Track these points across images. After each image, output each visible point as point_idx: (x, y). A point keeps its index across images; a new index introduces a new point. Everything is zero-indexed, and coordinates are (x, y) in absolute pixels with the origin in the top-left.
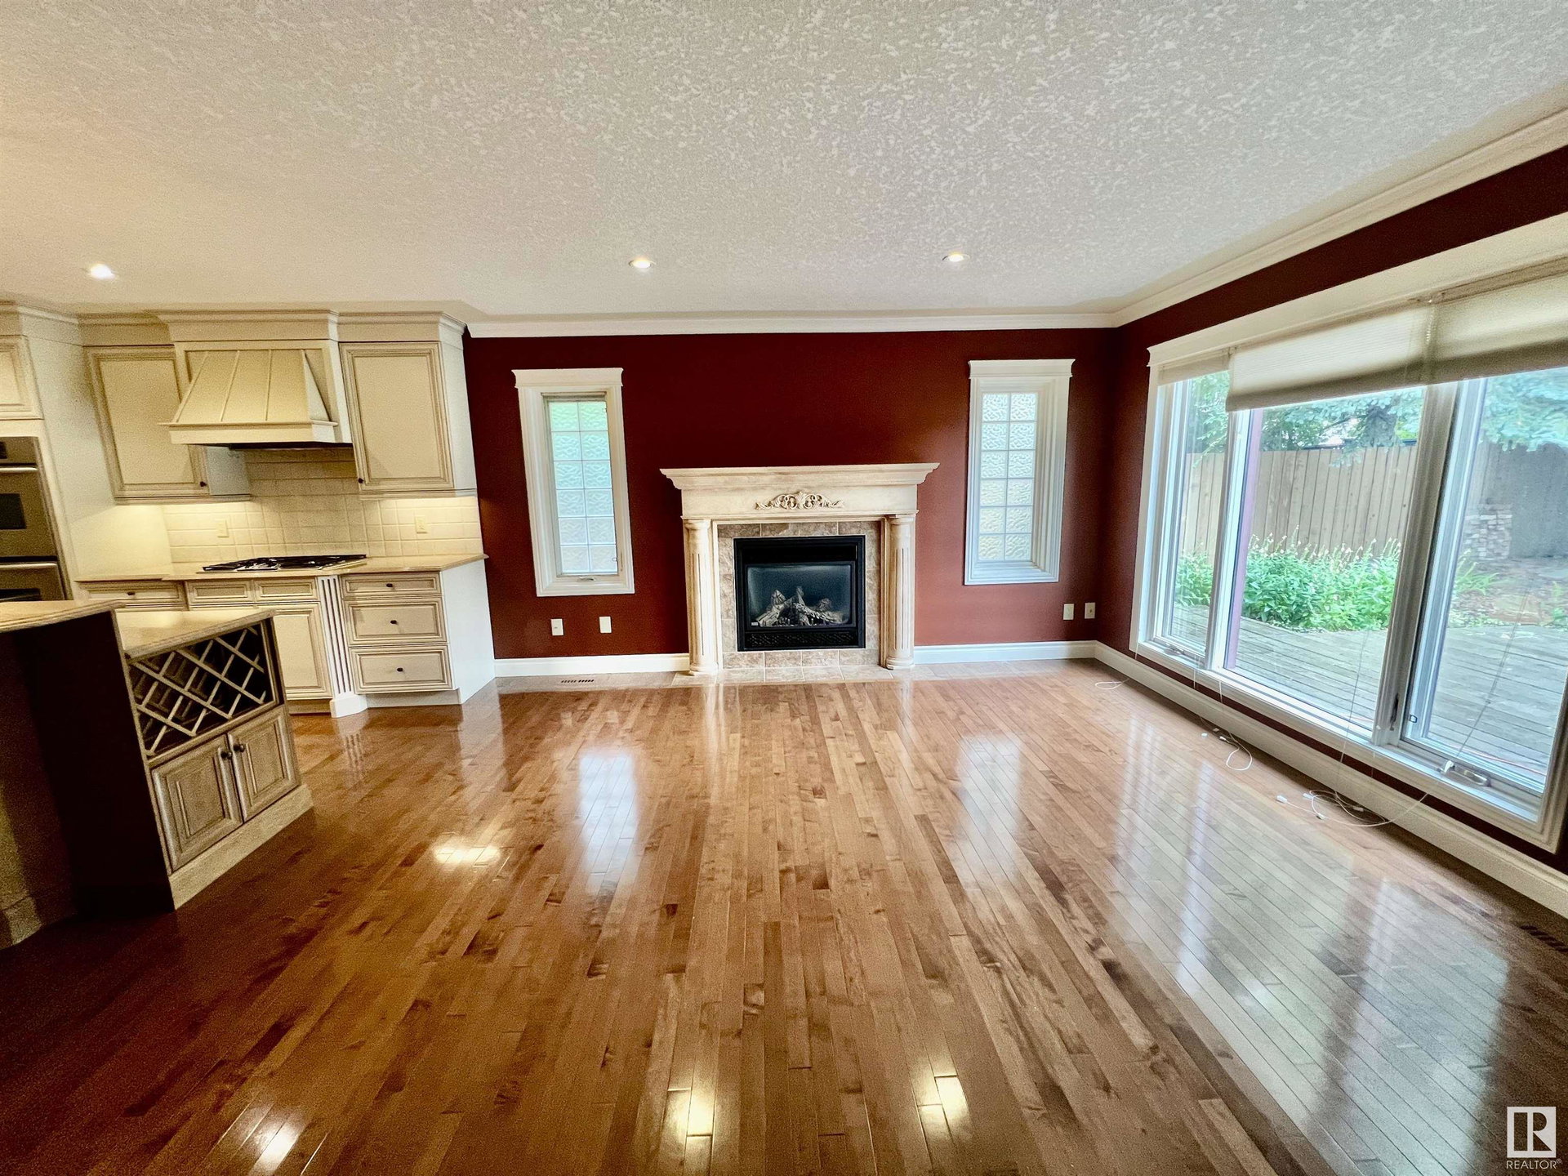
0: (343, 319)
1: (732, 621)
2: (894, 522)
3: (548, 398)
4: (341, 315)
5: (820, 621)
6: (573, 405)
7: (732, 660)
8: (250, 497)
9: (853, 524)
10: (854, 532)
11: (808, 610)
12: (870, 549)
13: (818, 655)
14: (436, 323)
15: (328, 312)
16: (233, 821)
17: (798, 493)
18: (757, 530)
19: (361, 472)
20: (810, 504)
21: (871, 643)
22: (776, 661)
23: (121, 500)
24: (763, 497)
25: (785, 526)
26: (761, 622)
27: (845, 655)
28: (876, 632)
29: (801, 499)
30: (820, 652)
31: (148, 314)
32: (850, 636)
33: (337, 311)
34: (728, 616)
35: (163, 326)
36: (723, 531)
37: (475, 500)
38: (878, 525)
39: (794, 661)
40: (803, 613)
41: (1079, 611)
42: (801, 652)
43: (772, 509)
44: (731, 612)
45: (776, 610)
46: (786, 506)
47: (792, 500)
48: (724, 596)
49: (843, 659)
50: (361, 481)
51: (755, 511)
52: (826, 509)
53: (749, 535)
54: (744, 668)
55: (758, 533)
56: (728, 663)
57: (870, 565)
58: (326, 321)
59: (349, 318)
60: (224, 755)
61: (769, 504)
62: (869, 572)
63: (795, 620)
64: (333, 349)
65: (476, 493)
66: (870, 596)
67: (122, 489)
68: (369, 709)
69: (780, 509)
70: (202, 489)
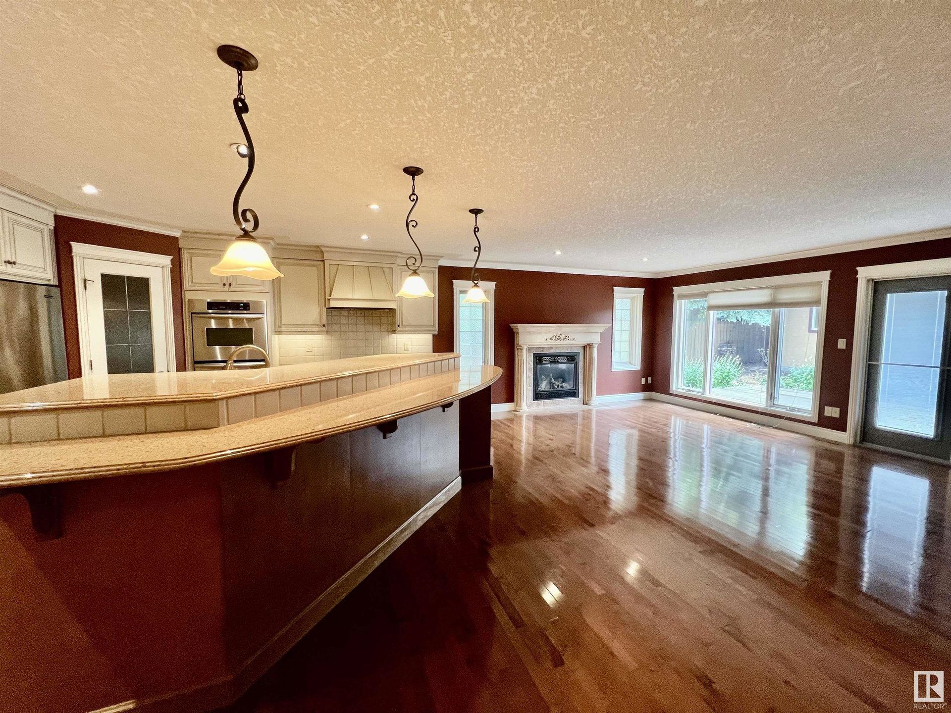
2: (591, 347)
3: (461, 292)
5: (562, 387)
7: (531, 405)
9: (577, 348)
10: (577, 351)
12: (581, 358)
13: (562, 401)
17: (561, 334)
21: (581, 395)
22: (546, 404)
23: (279, 332)
24: (549, 336)
26: (541, 388)
27: (572, 400)
28: (583, 391)
32: (573, 394)
34: (531, 387)
36: (529, 350)
38: (584, 348)
41: (646, 381)
42: (556, 400)
43: (552, 341)
44: (531, 385)
48: (530, 377)
49: (571, 402)
51: (545, 342)
53: (540, 352)
54: (535, 408)
55: (543, 351)
57: (581, 364)
61: (551, 339)
62: (581, 367)
66: (581, 376)
70: (323, 328)
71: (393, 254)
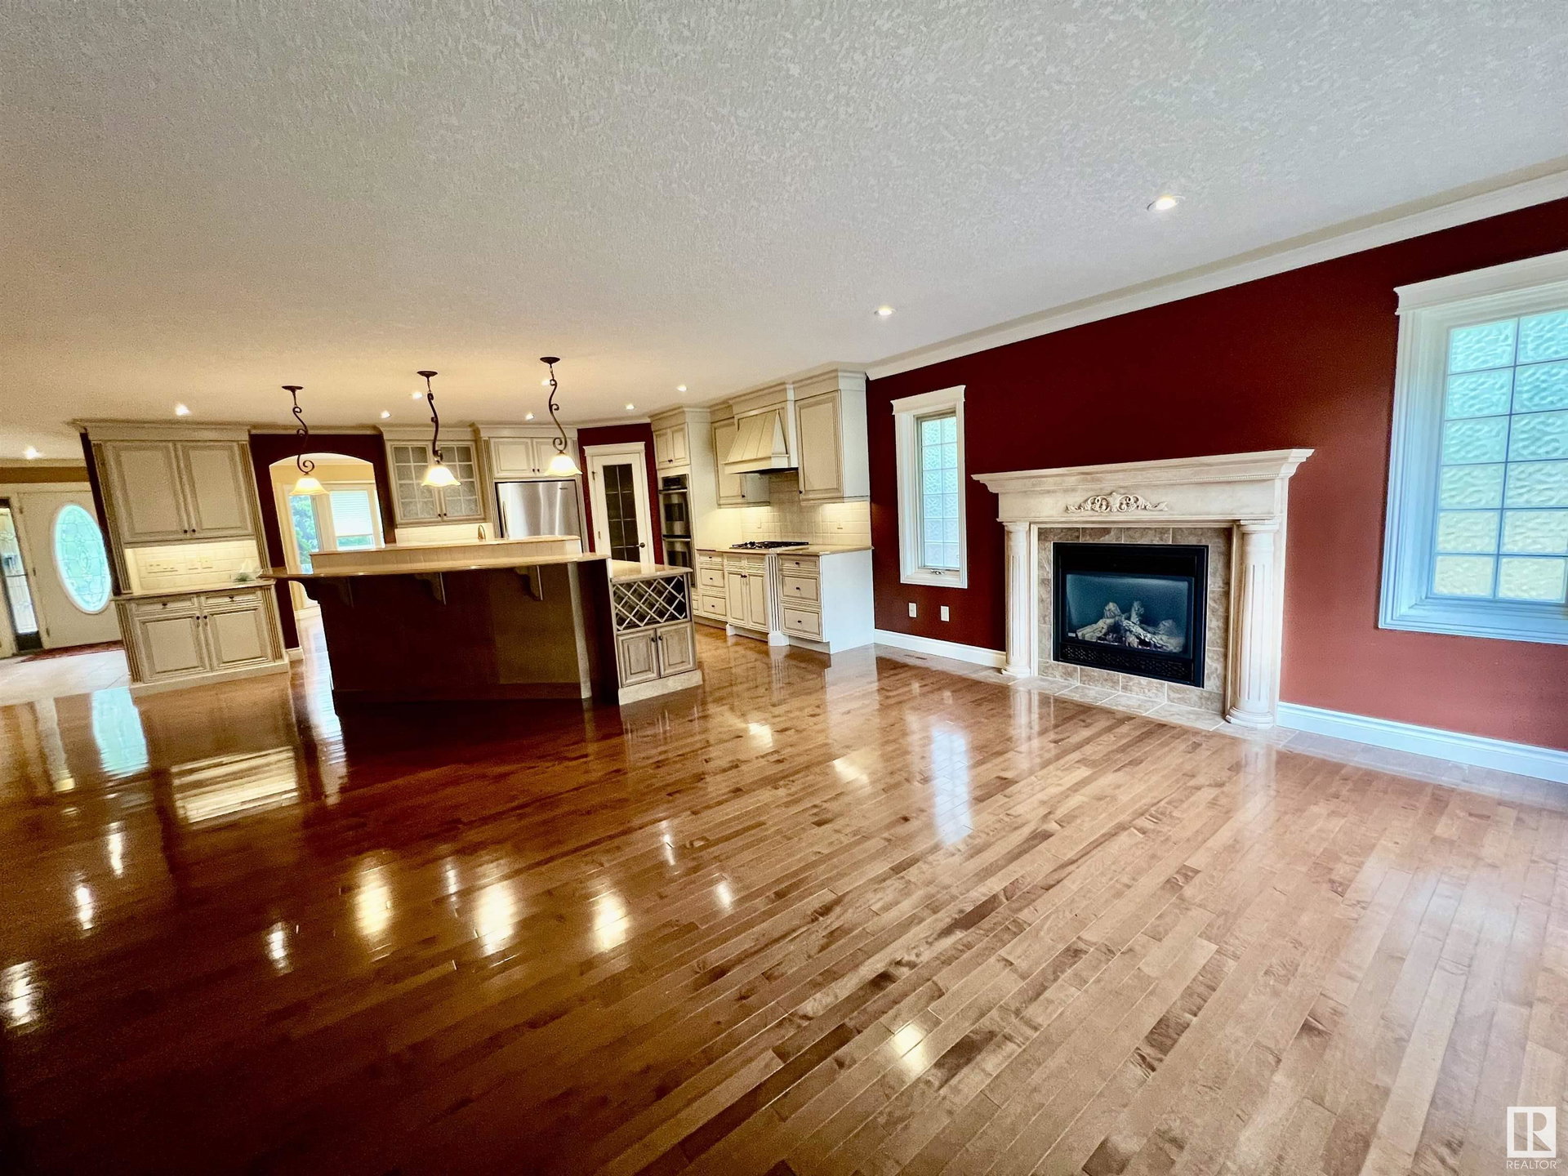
0: (796, 385)
1: (1049, 627)
2: (1245, 530)
3: (920, 419)
4: (793, 383)
5: (1148, 644)
6: (937, 422)
7: (1047, 668)
8: (767, 503)
9: (1193, 531)
10: (1192, 541)
11: (1138, 630)
12: (1214, 564)
13: (1140, 683)
14: (837, 377)
15: (783, 383)
16: (654, 675)
17: (1111, 493)
18: (1077, 534)
19: (802, 488)
20: (1124, 506)
21: (1211, 683)
22: (1091, 679)
23: (719, 505)
24: (1072, 500)
25: (1107, 531)
26: (1080, 634)
27: (1177, 691)
28: (1220, 670)
29: (1115, 501)
30: (1144, 680)
31: (724, 402)
32: (1185, 669)
33: (791, 381)
34: (1045, 623)
35: (730, 406)
36: (1043, 534)
37: (868, 503)
38: (1224, 533)
39: (1111, 684)
40: (1131, 632)
42: (1121, 676)
43: (1084, 512)
44: (1047, 618)
45: (1103, 624)
46: (1097, 508)
47: (1104, 503)
48: (1041, 600)
49: (1173, 695)
50: (801, 492)
51: (1066, 515)
52: (1145, 512)
53: (1069, 540)
54: (1059, 679)
55: (1078, 537)
56: (1044, 670)
57: (1213, 585)
58: (785, 390)
59: (800, 383)
60: (653, 640)
61: (1080, 507)
62: (1213, 592)
63: (1120, 639)
64: (790, 407)
65: (869, 499)
66: (1213, 624)
67: (720, 499)
68: (789, 645)
69: (1091, 513)
70: (745, 500)
71: (779, 387)
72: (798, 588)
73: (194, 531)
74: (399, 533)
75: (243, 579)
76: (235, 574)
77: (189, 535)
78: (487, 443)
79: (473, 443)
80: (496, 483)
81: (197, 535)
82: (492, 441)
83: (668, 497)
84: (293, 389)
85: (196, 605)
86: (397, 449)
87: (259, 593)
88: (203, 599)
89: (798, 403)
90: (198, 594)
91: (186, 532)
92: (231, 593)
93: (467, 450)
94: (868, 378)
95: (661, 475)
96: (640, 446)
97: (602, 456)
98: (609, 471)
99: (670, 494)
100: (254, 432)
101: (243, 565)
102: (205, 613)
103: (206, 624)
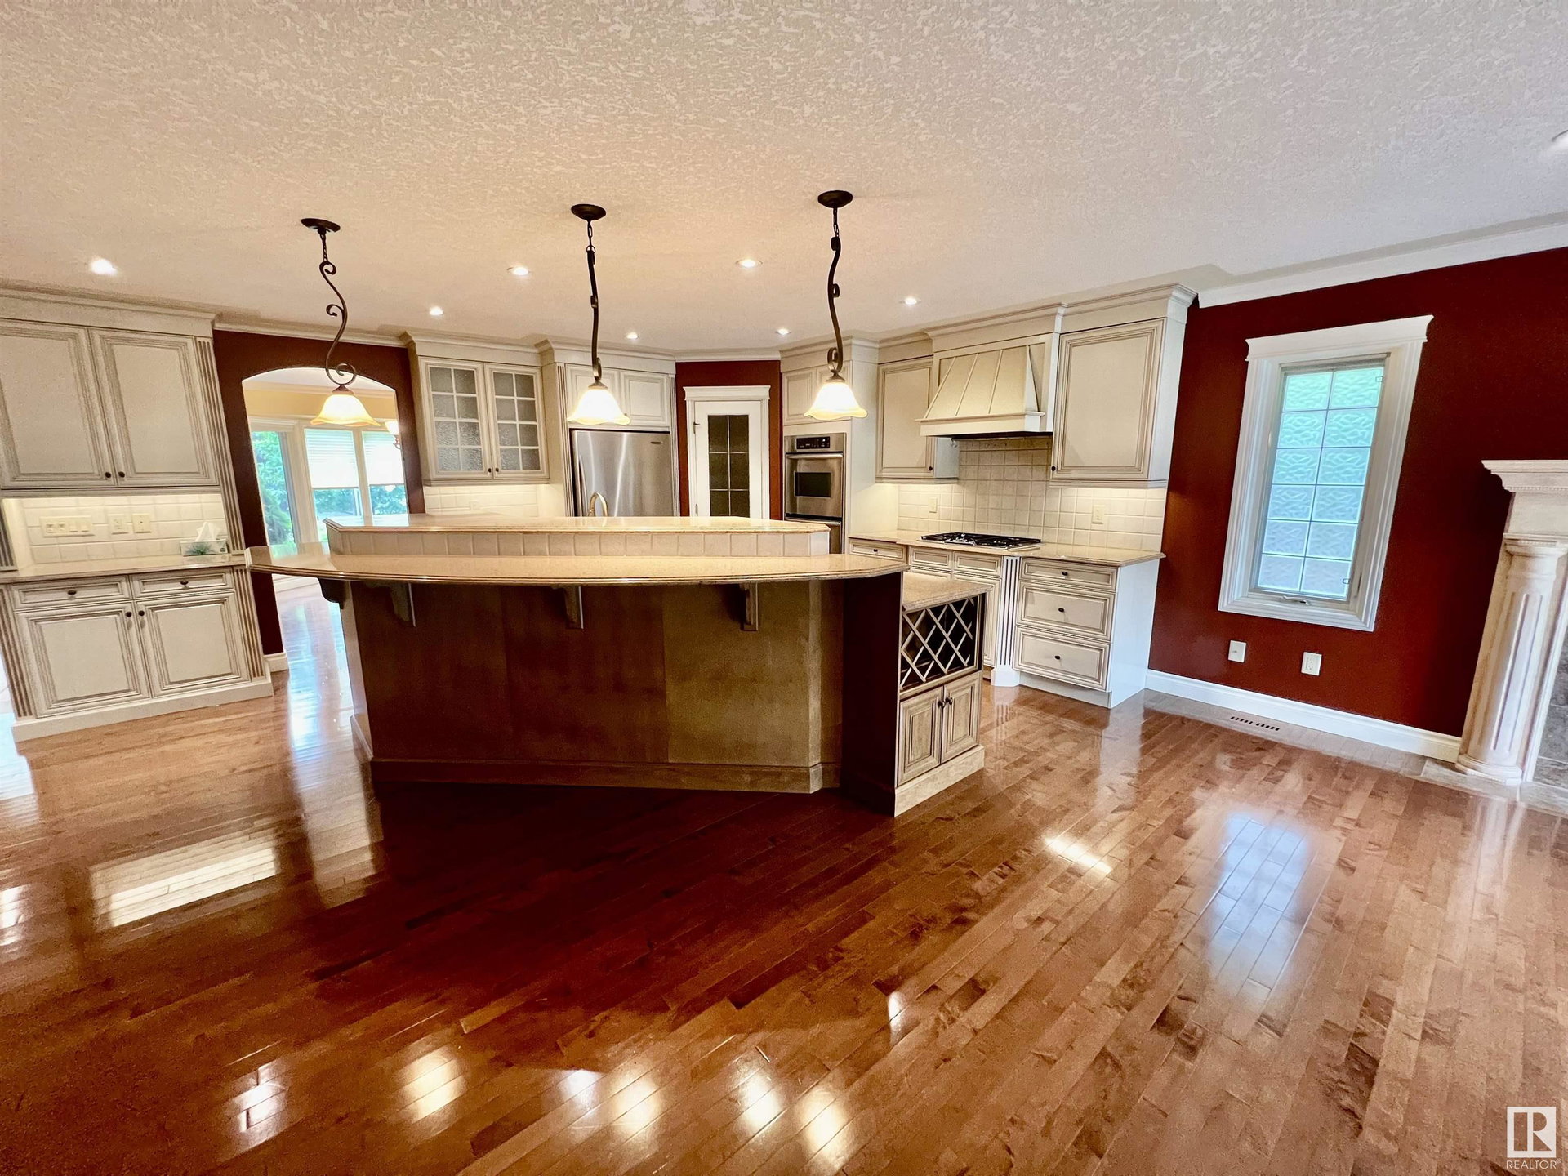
0: (1072, 310)
3: (1288, 370)
4: (1070, 306)
6: (1325, 376)
8: (956, 480)
15: (1059, 304)
16: (934, 761)
19: (1055, 460)
23: (879, 479)
33: (1068, 303)
35: (929, 340)
37: (1165, 494)
50: (1054, 469)
58: (1054, 315)
59: (1077, 307)
60: (940, 704)
64: (1055, 341)
65: (1166, 484)
67: (881, 471)
68: (1020, 685)
70: (930, 473)
71: (1045, 311)
72: (1062, 610)
73: (122, 475)
74: (432, 495)
75: (201, 551)
76: (187, 543)
77: (114, 481)
78: (562, 371)
79: (537, 371)
80: (571, 430)
81: (126, 481)
82: (569, 368)
83: (794, 463)
84: (322, 227)
85: (126, 594)
86: (434, 371)
87: (229, 576)
88: (136, 584)
89: (1067, 338)
90: (129, 576)
91: (108, 475)
92: (183, 576)
93: (529, 379)
94: (1196, 301)
95: (787, 432)
96: (763, 391)
97: (707, 402)
98: (717, 425)
99: (796, 460)
100: (219, 326)
101: (200, 531)
102: (142, 606)
103: (142, 625)
